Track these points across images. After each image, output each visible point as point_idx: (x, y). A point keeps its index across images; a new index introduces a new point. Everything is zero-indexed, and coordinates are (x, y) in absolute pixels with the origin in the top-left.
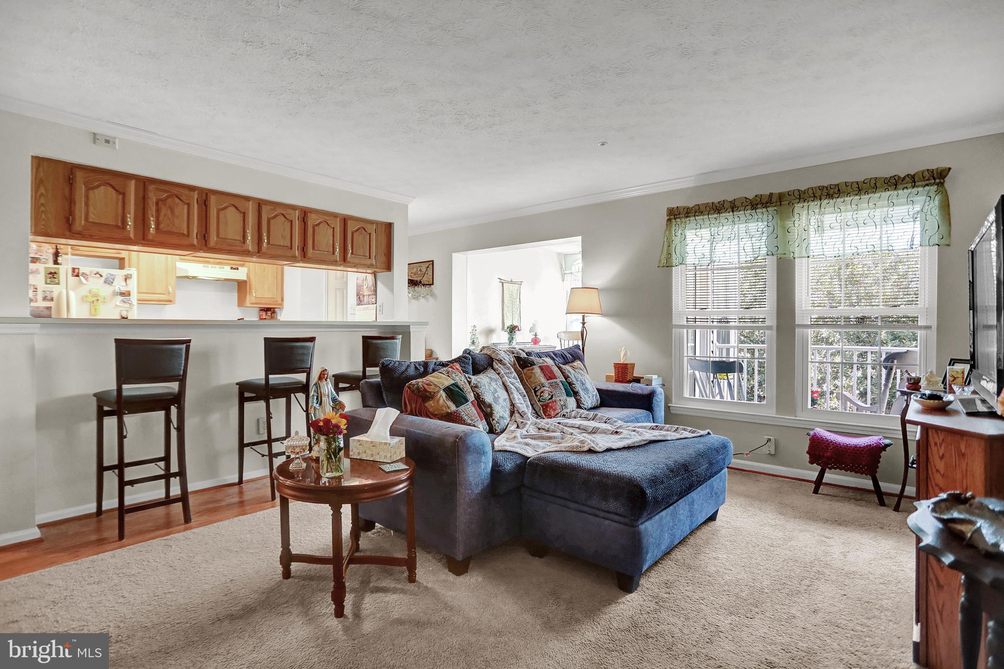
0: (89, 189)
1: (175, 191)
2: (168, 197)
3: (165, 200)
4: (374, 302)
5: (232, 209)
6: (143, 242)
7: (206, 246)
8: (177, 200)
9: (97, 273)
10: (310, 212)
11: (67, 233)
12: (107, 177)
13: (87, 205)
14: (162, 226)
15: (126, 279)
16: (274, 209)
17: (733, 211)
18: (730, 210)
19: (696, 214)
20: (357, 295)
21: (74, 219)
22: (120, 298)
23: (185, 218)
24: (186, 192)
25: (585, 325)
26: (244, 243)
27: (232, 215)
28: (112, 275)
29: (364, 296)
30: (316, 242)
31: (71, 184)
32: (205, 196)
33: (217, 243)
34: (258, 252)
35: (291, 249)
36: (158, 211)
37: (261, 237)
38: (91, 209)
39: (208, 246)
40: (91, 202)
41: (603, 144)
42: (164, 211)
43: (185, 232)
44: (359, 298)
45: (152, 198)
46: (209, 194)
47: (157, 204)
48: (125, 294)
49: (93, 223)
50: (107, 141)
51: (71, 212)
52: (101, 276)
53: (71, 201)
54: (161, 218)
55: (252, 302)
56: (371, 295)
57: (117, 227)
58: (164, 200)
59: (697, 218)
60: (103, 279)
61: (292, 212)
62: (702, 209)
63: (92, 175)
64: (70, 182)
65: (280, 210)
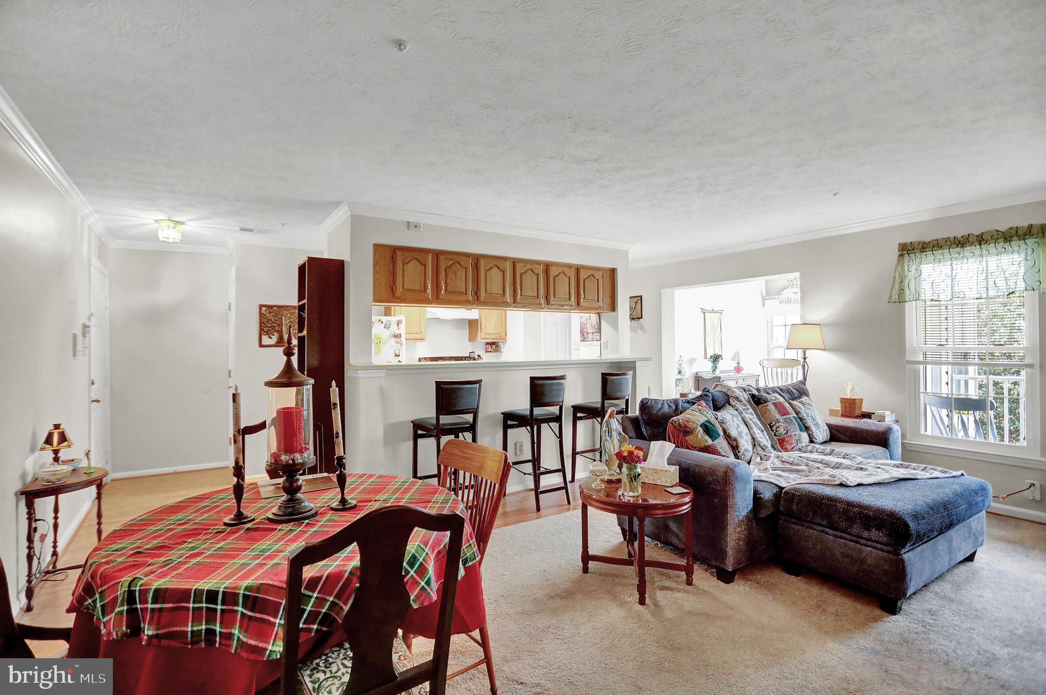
0: (404, 264)
1: (457, 258)
2: (452, 264)
3: (451, 266)
4: (599, 339)
5: (495, 269)
6: (437, 301)
7: (478, 301)
8: (458, 265)
9: (380, 320)
10: (552, 265)
11: (392, 298)
12: (414, 254)
13: (403, 276)
14: (448, 288)
15: (398, 324)
16: (525, 266)
17: (980, 245)
18: (977, 243)
19: (934, 249)
20: (581, 332)
21: (396, 287)
22: (394, 340)
23: (464, 279)
24: (463, 258)
25: (806, 360)
26: (504, 296)
27: (495, 274)
28: (389, 321)
29: (588, 333)
30: (556, 290)
31: (394, 262)
32: (476, 259)
33: (485, 298)
34: (514, 303)
35: (538, 298)
36: (446, 275)
37: (516, 290)
38: (406, 279)
39: (479, 301)
40: (405, 274)
41: (835, 195)
42: (450, 275)
43: (464, 291)
44: (583, 335)
45: (443, 266)
46: (479, 258)
47: (446, 270)
48: (397, 336)
49: (407, 289)
50: (416, 226)
51: (394, 282)
52: (382, 322)
53: (394, 274)
54: (449, 280)
55: (482, 338)
56: (595, 332)
57: (421, 291)
58: (450, 267)
59: (934, 252)
60: (383, 325)
61: (537, 266)
62: (941, 243)
63: (406, 253)
64: (393, 260)
65: (529, 266)
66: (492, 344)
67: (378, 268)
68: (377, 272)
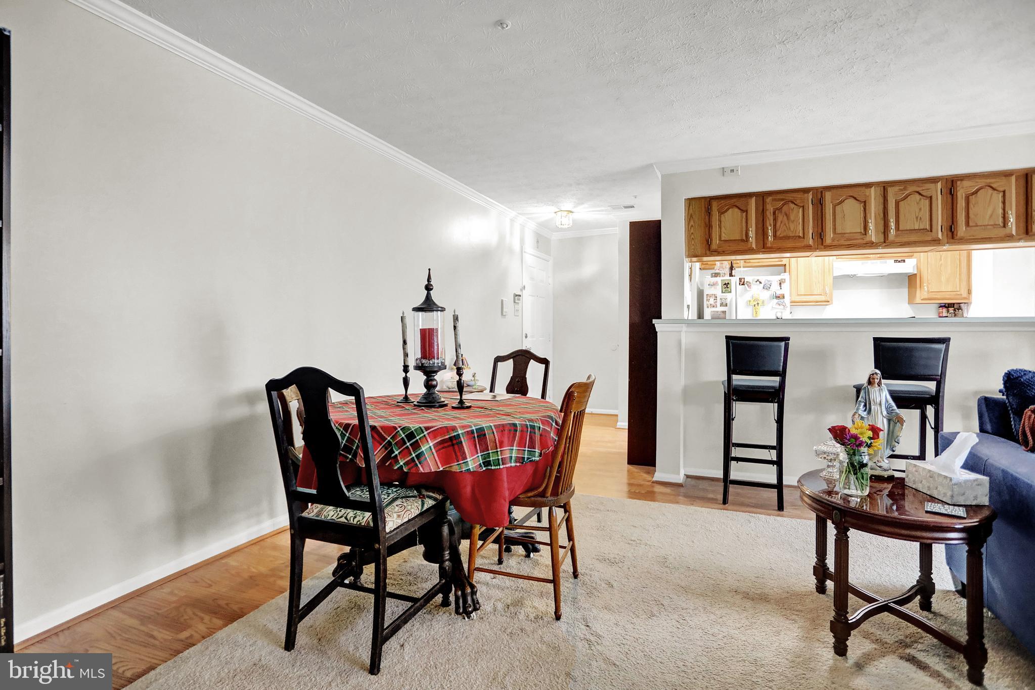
0: (721, 213)
1: (789, 197)
2: (783, 205)
3: (782, 208)
5: (851, 201)
6: (763, 250)
7: (822, 244)
8: (792, 206)
9: (758, 280)
10: (962, 180)
11: (708, 252)
12: (733, 201)
13: (720, 227)
14: (778, 233)
15: (780, 284)
16: (905, 189)
21: (711, 240)
22: (776, 301)
23: (801, 221)
24: (799, 195)
26: (866, 234)
27: (851, 209)
28: (769, 281)
30: (971, 215)
31: (709, 213)
32: (819, 195)
33: (833, 240)
34: (885, 242)
35: (931, 231)
36: (775, 220)
37: (888, 224)
38: (723, 229)
39: (824, 245)
40: (723, 224)
42: (780, 217)
43: (801, 235)
45: (770, 208)
46: (824, 192)
47: (774, 213)
48: (780, 297)
49: (724, 240)
50: (732, 171)
51: (710, 235)
52: (760, 283)
53: (709, 226)
54: (778, 225)
55: (922, 298)
57: (742, 240)
58: (780, 209)
60: (762, 285)
61: (932, 186)
63: (722, 202)
64: (709, 212)
65: (912, 189)
66: (947, 306)
67: (692, 223)
68: (692, 226)
